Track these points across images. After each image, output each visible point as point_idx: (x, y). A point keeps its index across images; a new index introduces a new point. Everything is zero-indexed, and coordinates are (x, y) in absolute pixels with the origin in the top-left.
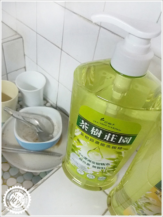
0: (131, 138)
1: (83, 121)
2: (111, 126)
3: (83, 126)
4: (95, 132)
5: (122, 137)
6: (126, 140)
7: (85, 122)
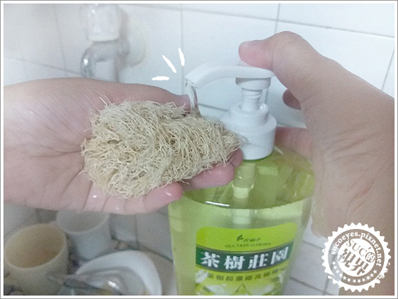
0: (287, 248)
1: (207, 254)
2: (255, 243)
3: (210, 261)
4: (232, 263)
5: (274, 253)
6: (280, 255)
7: (210, 254)
